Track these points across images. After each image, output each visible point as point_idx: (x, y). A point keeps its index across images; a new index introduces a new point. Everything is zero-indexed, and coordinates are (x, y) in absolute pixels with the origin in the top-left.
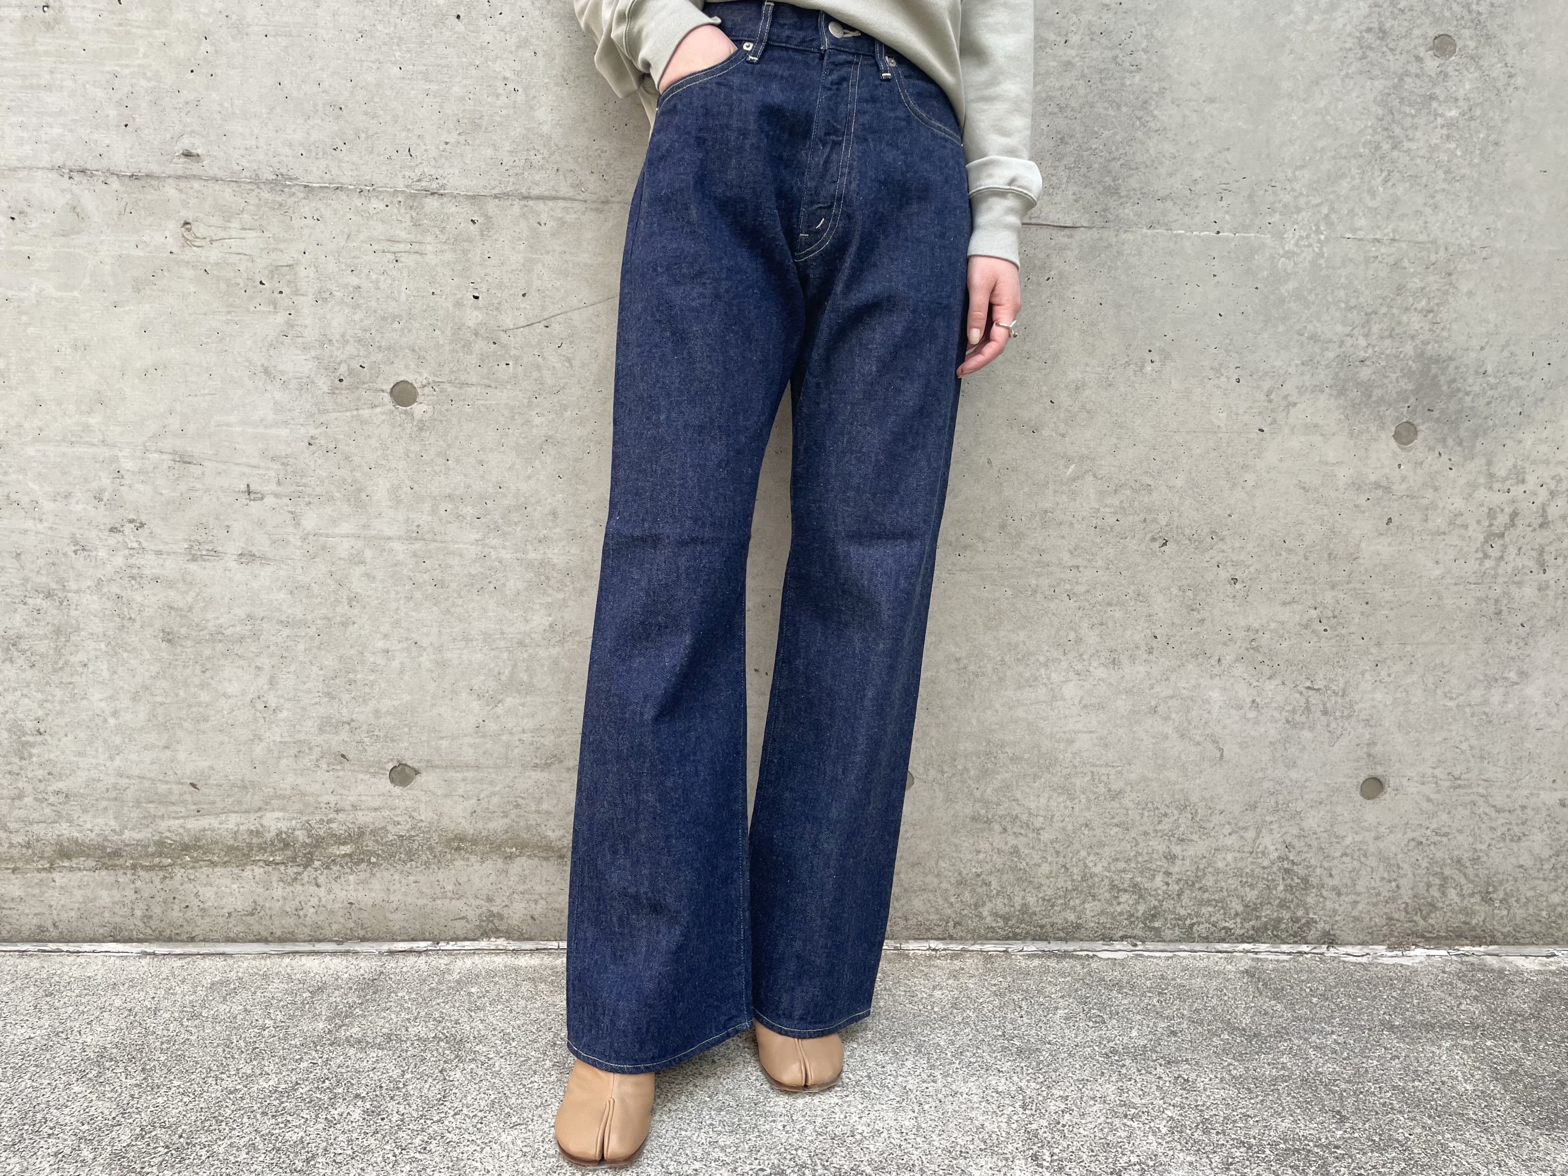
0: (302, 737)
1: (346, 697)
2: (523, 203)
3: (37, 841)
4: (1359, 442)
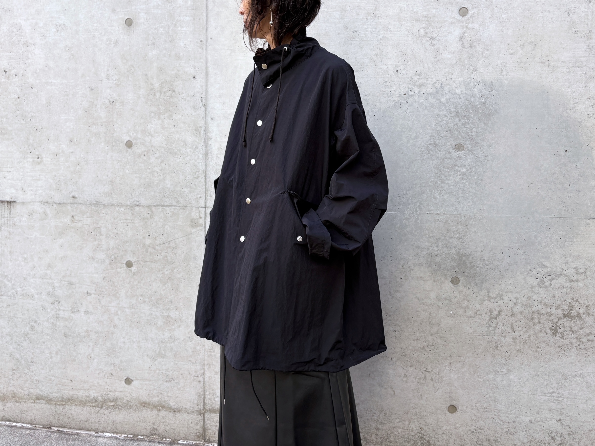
0: (100, 367)
1: (113, 356)
2: (162, 207)
3: (31, 394)
4: (438, 283)
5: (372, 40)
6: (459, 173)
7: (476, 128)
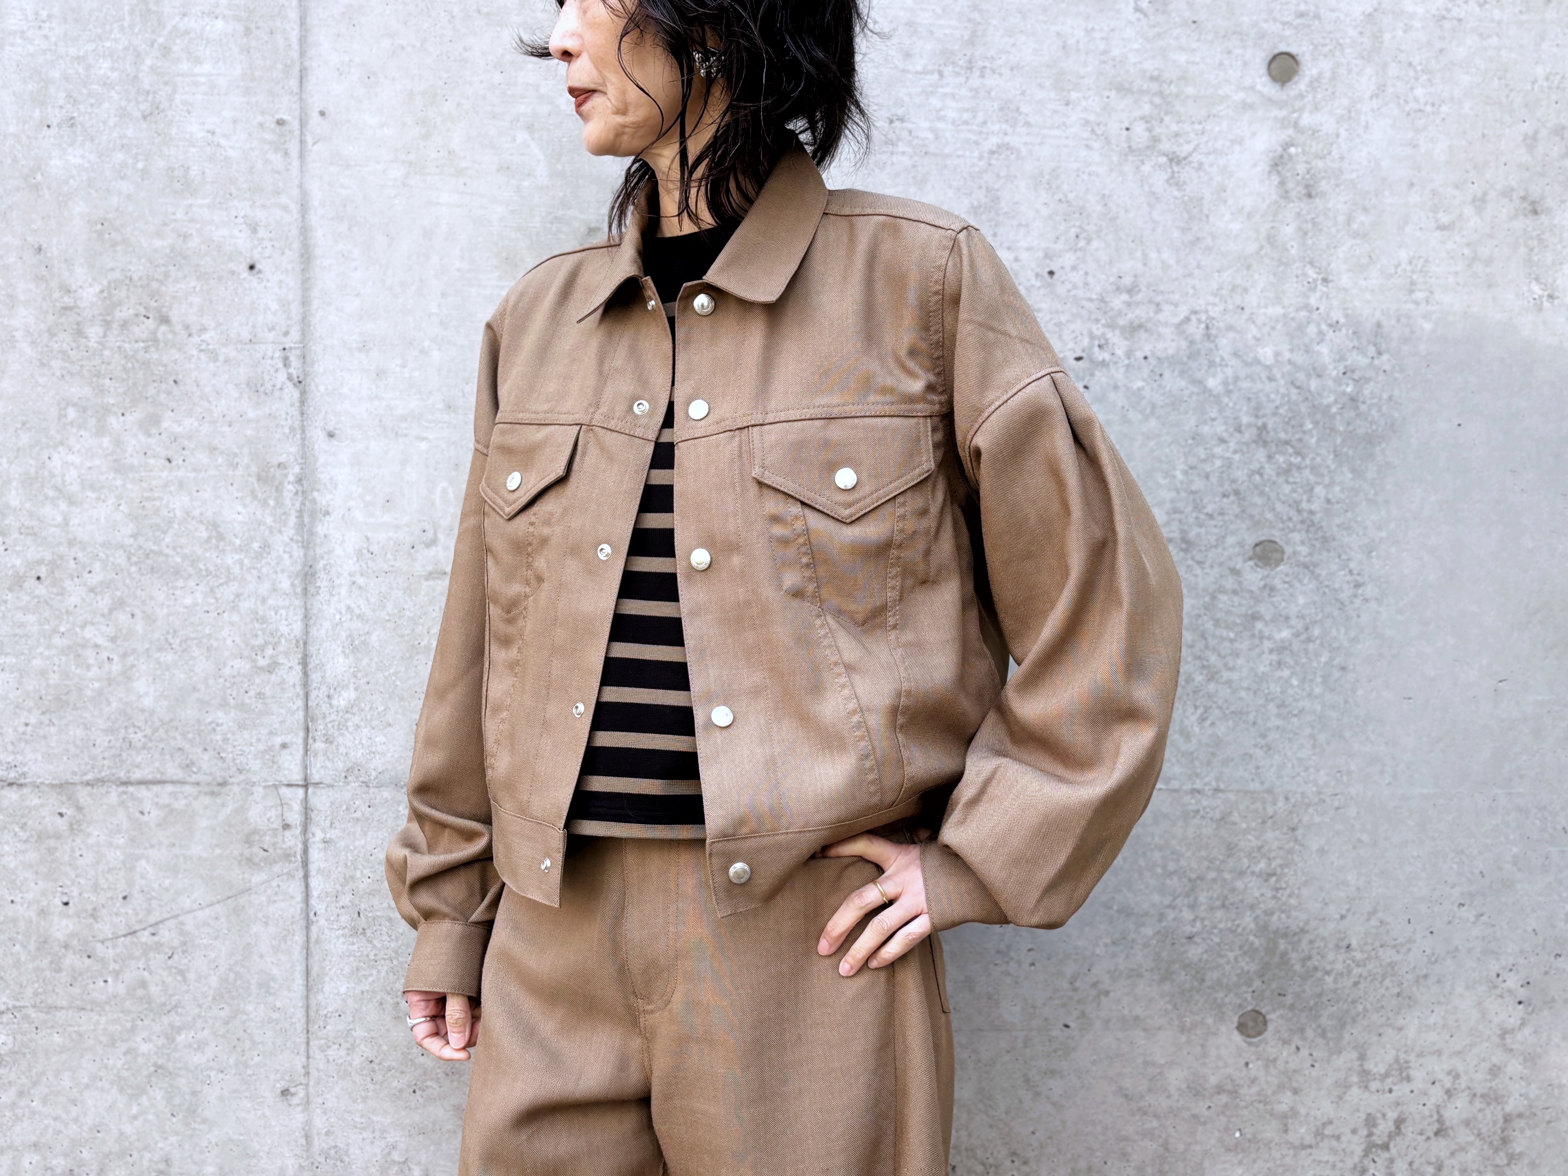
2: (121, 789)
4: (1193, 1037)
5: (960, 153)
6: (1268, 645)
7: (1329, 486)
